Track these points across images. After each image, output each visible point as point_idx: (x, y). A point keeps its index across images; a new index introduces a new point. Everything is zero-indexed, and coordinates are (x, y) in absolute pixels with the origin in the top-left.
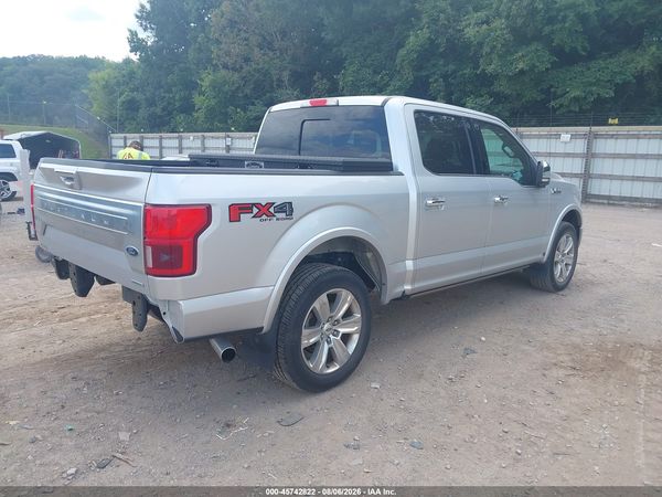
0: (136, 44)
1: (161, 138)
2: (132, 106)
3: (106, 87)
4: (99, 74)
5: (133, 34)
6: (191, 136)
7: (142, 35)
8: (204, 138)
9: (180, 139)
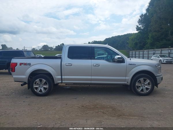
0: (138, 28)
1: (139, 52)
2: (136, 44)
3: (132, 40)
4: (132, 37)
5: (137, 26)
6: (146, 51)
7: (139, 26)
8: (148, 51)
9: (143, 52)
